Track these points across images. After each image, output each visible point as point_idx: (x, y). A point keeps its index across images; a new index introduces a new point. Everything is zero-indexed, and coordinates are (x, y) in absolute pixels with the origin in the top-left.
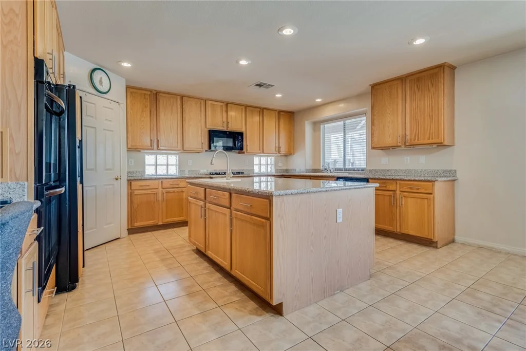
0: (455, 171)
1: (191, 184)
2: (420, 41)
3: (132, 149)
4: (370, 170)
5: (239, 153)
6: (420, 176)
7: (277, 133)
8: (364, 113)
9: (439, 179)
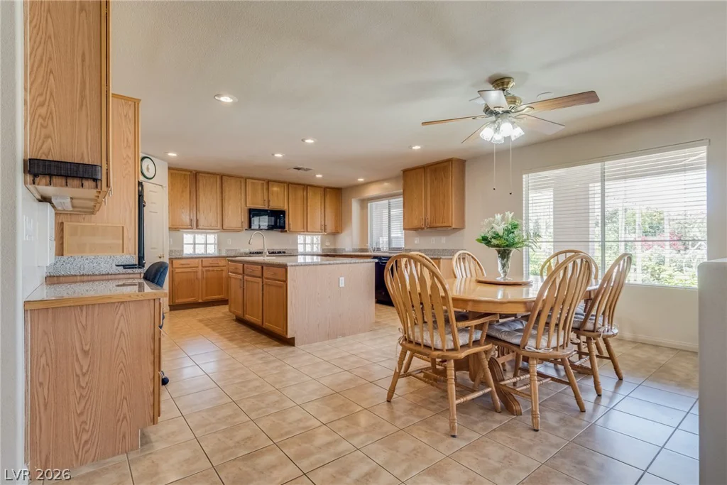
1: (232, 261)
2: (416, 148)
3: (174, 228)
5: (282, 232)
7: (323, 211)
9: (443, 257)
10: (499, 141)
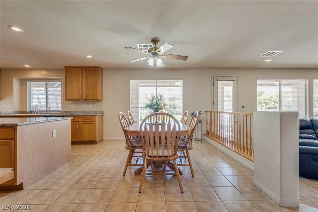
0: (103, 111)
2: (89, 57)
4: (64, 112)
6: (90, 114)
8: (60, 80)
9: (97, 115)
10: (152, 65)
